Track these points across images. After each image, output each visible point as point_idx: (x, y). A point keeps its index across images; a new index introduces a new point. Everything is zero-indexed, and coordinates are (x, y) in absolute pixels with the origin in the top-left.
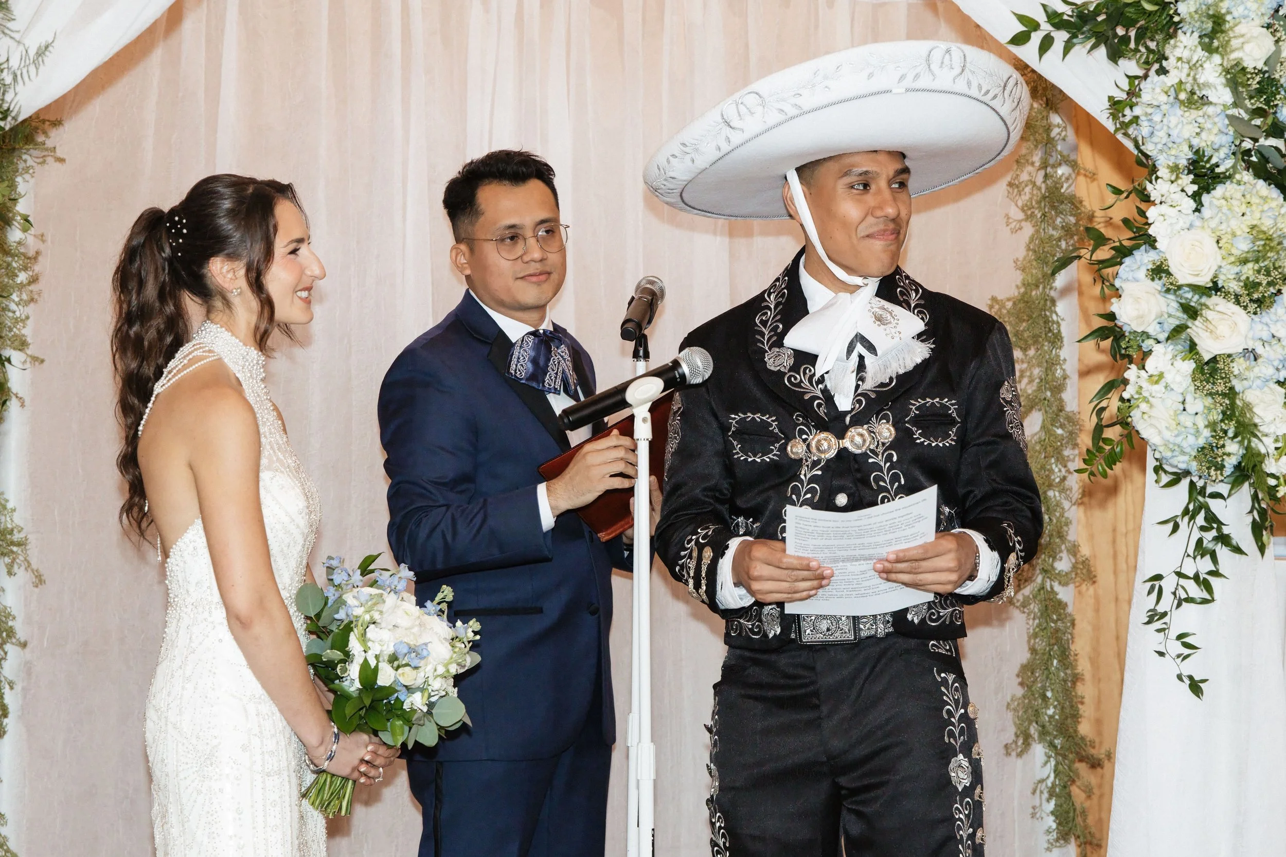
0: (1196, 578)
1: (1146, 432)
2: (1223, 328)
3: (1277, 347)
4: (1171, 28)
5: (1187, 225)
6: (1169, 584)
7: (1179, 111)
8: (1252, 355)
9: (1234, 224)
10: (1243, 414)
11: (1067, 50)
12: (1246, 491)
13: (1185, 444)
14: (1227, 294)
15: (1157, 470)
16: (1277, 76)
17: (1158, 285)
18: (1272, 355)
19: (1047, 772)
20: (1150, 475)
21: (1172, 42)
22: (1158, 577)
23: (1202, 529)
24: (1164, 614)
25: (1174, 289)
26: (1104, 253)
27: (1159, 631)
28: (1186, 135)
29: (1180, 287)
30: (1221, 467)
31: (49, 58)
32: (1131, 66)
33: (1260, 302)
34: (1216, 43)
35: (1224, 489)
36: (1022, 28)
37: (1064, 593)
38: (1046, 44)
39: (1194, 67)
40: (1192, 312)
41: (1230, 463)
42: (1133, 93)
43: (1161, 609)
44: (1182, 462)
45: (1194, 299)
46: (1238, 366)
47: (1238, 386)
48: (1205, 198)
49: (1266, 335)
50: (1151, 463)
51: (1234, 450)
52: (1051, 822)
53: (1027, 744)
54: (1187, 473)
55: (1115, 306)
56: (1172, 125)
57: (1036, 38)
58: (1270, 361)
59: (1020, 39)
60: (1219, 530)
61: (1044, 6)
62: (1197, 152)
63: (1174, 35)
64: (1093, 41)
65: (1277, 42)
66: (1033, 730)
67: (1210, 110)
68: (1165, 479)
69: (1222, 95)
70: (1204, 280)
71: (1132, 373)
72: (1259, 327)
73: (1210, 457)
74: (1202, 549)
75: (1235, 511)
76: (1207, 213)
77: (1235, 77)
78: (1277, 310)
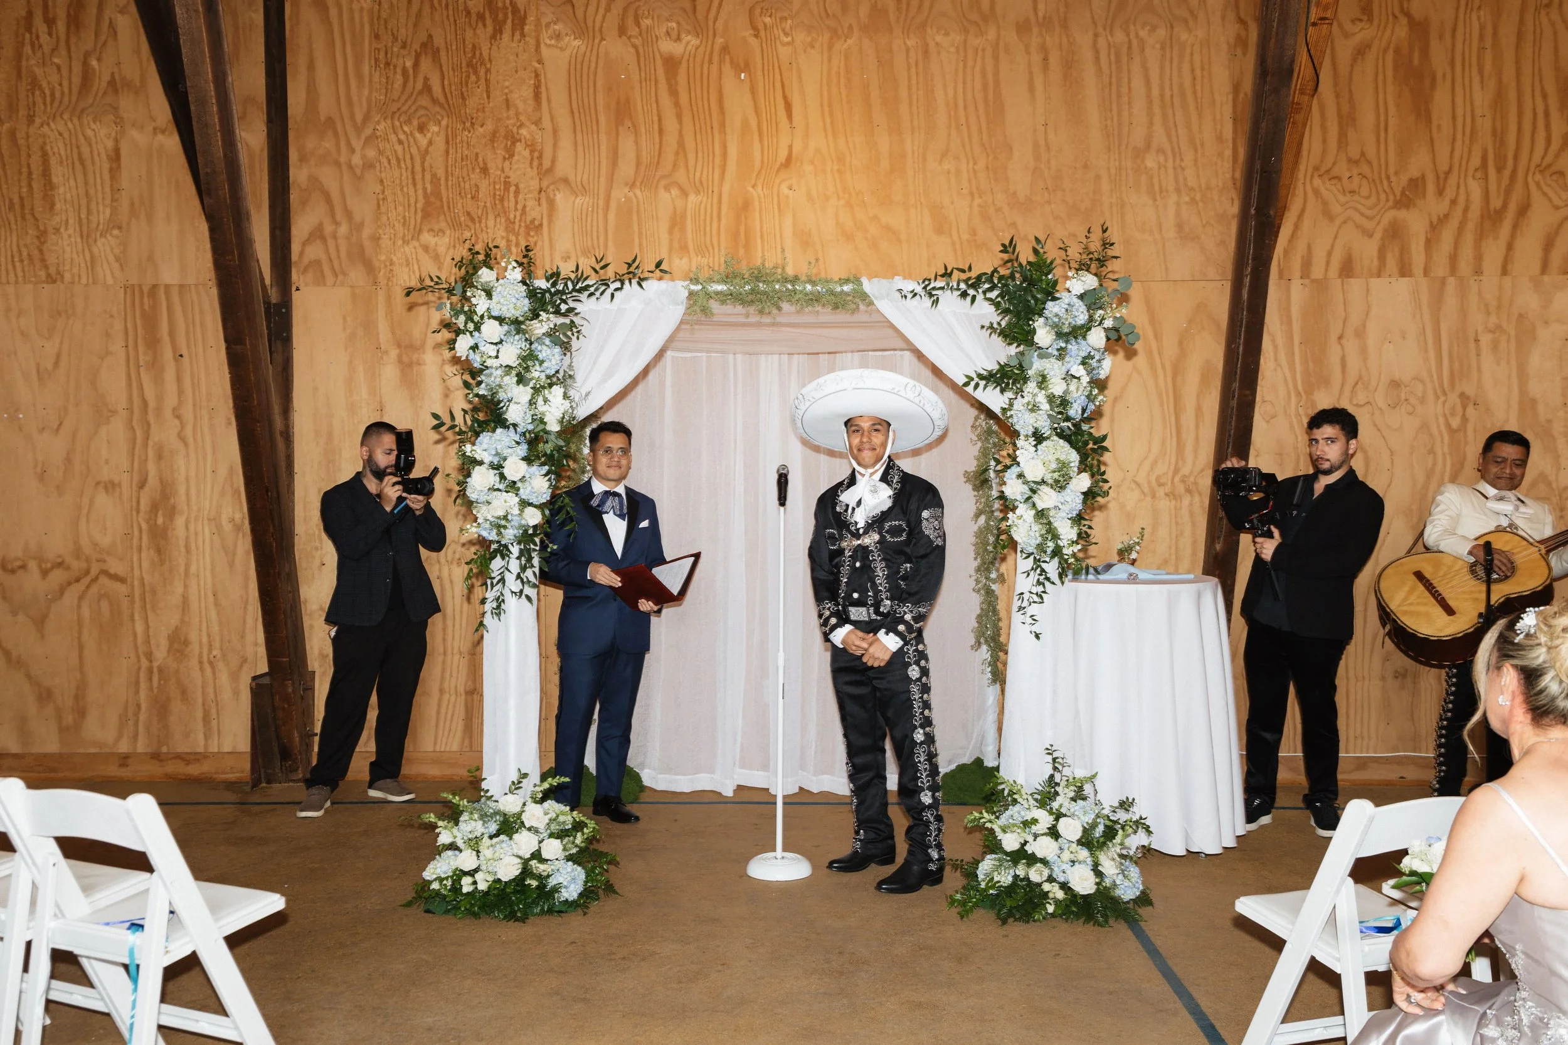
0: (1037, 593)
1: (1016, 537)
2: (1045, 498)
3: (1069, 504)
4: (1026, 380)
5: (1032, 457)
6: (1026, 596)
7: (1028, 413)
8: (1057, 508)
9: (1050, 457)
10: (1054, 531)
11: (985, 388)
12: (1056, 560)
13: (1032, 543)
14: (1048, 484)
15: (1022, 551)
17: (1020, 481)
18: (1067, 508)
19: (988, 656)
20: (1019, 554)
21: (1026, 385)
22: (1022, 594)
23: (1039, 574)
24: (1025, 608)
26: (999, 468)
27: (1023, 614)
28: (1031, 422)
29: (1029, 482)
30: (1045, 552)
31: (590, 397)
32: (1009, 394)
33: (1061, 487)
34: (1043, 385)
35: (1048, 559)
36: (967, 380)
37: (993, 587)
38: (977, 386)
39: (1035, 395)
40: (1034, 491)
41: (1049, 550)
42: (1011, 405)
43: (1023, 606)
44: (1031, 550)
45: (1034, 486)
46: (1052, 513)
47: (1052, 520)
48: (1039, 447)
49: (1064, 500)
50: (1019, 549)
51: (1051, 545)
52: (989, 676)
53: (980, 644)
54: (1033, 553)
55: (1004, 488)
56: (1026, 418)
57: (973, 384)
58: (1066, 510)
59: (966, 384)
60: (1045, 575)
61: (975, 372)
62: (1036, 429)
63: (1027, 382)
64: (995, 385)
65: (1067, 385)
66: (982, 640)
67: (1041, 412)
68: (1024, 556)
69: (1045, 406)
70: (1038, 479)
71: (1010, 515)
72: (1060, 496)
73: (1041, 548)
74: (1039, 583)
75: (1052, 568)
76: (1039, 452)
77: (1051, 399)
78: (1068, 491)
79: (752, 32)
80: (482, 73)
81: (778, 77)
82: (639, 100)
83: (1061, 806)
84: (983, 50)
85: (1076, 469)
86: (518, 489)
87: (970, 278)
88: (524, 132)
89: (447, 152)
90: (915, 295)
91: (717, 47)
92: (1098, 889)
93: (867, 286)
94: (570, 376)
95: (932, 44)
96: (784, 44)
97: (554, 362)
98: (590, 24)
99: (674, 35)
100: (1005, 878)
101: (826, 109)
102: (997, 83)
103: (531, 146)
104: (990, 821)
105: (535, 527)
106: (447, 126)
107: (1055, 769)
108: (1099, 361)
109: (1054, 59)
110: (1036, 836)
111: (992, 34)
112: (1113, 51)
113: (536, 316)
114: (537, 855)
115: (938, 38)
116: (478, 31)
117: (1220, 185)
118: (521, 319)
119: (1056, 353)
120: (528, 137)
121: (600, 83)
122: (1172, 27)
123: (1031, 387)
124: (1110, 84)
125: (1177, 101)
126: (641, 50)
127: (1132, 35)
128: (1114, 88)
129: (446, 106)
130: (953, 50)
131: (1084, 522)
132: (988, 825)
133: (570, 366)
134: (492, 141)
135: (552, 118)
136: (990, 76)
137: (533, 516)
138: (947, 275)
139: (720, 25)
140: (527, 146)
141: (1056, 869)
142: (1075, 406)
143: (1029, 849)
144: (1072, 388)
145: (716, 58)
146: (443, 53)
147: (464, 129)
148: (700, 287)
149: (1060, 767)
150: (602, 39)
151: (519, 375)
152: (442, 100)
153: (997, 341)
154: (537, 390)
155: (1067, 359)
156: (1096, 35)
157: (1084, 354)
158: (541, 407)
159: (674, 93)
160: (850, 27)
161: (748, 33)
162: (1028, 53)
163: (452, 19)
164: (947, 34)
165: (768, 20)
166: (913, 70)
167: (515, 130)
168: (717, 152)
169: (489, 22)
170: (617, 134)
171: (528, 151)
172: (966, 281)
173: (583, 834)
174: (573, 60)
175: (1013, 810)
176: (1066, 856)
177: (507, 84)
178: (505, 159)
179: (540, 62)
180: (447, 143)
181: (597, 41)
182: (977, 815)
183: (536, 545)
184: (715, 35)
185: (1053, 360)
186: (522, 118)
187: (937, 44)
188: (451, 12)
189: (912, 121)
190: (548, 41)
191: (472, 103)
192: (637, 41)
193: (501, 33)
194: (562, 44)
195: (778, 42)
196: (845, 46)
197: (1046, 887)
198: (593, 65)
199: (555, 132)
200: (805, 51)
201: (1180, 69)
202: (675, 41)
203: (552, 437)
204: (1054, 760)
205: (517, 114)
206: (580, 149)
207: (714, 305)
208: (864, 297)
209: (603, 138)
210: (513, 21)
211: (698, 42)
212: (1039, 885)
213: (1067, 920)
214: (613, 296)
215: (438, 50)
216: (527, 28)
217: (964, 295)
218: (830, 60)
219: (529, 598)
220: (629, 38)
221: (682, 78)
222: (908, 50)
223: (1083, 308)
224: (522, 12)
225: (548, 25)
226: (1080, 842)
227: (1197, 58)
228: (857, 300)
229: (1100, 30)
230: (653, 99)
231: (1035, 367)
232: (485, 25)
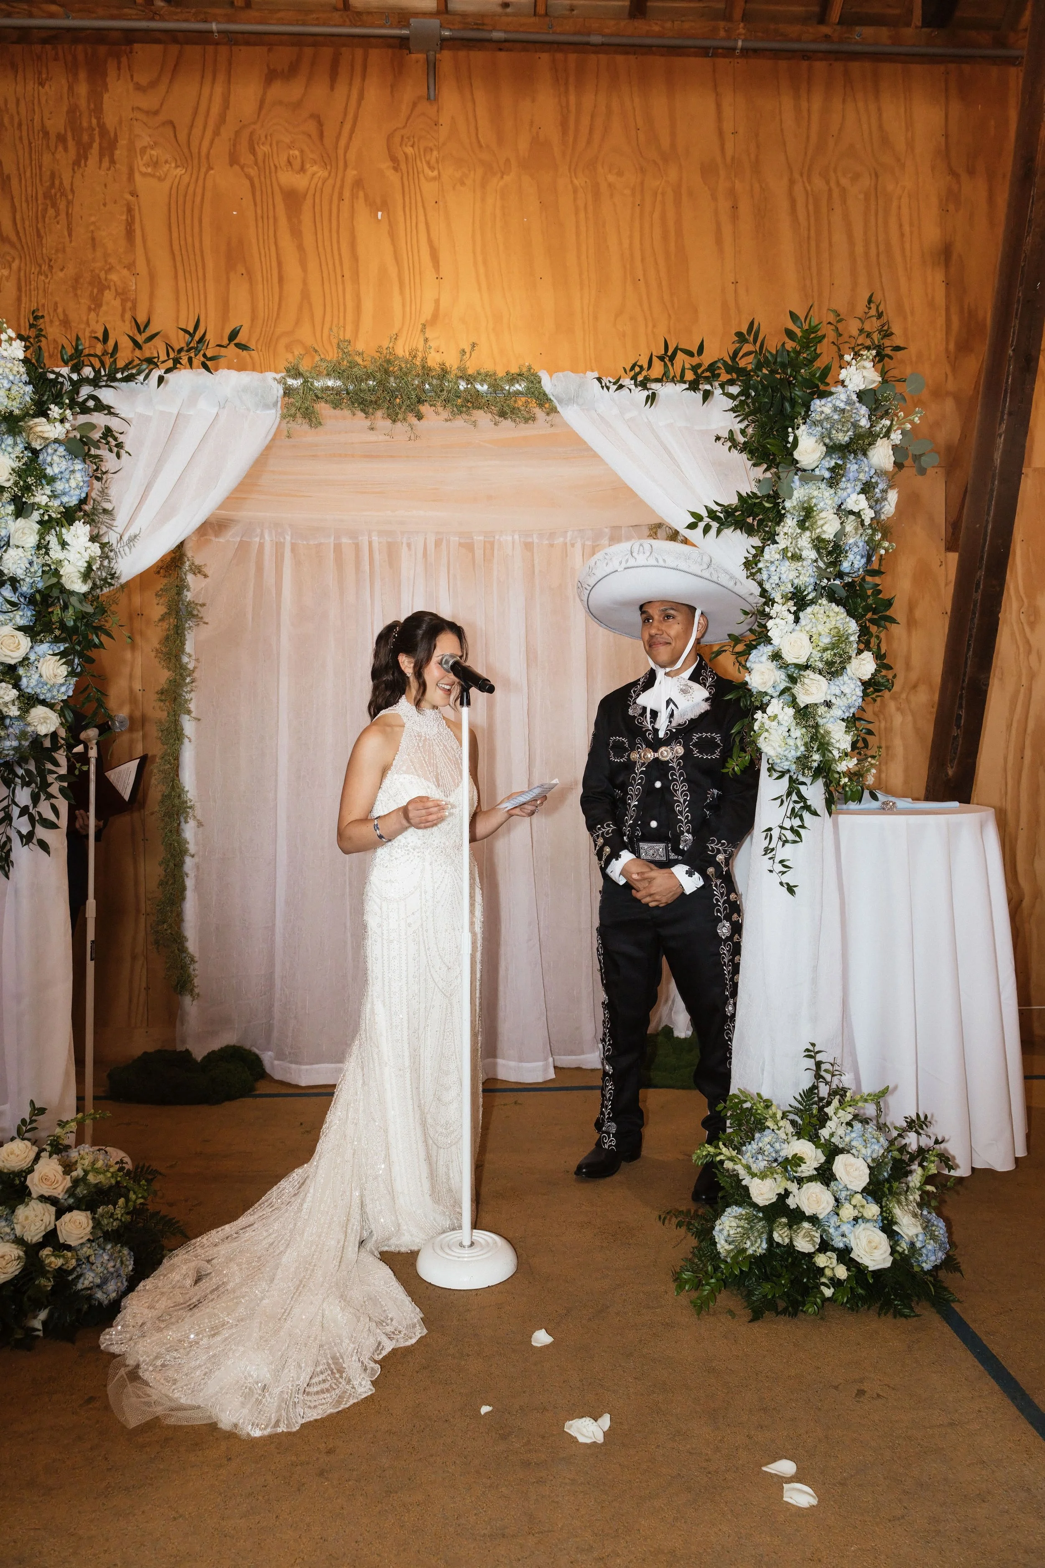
0: (792, 829)
1: (763, 748)
2: (813, 689)
3: (844, 699)
4: (780, 518)
5: (790, 630)
6: (775, 833)
7: (787, 563)
8: (828, 704)
9: (821, 628)
10: (823, 737)
11: (719, 532)
12: (820, 782)
13: (789, 756)
14: (814, 670)
15: (769, 770)
16: (841, 543)
17: (774, 665)
18: (841, 704)
20: (764, 773)
21: (782, 524)
22: (770, 829)
23: (795, 802)
24: (773, 850)
25: (785, 666)
26: (740, 648)
27: (770, 859)
28: (791, 578)
29: (788, 665)
30: (808, 768)
31: (138, 544)
32: (756, 541)
33: (835, 673)
34: (807, 524)
36: (694, 520)
38: (707, 529)
39: (795, 539)
40: (793, 680)
41: (815, 764)
42: (758, 555)
43: (771, 847)
44: (785, 765)
45: (796, 672)
46: (822, 710)
47: (821, 721)
48: (801, 615)
49: (838, 692)
50: (764, 767)
51: (816, 757)
54: (789, 771)
55: (747, 679)
56: (782, 572)
57: (701, 525)
58: (839, 707)
59: (692, 526)
60: (805, 802)
61: (706, 507)
62: (796, 588)
63: (781, 520)
64: (733, 528)
65: (841, 523)
67: (805, 563)
68: (776, 775)
69: (810, 554)
70: (802, 661)
71: (759, 715)
72: (833, 687)
73: (803, 761)
74: (794, 814)
75: (815, 793)
76: (803, 621)
77: (819, 544)
78: (845, 678)
79: (390, 164)
80: (62, 206)
81: (422, 218)
82: (254, 241)
83: (832, 1135)
84: (663, 194)
85: (855, 646)
86: (19, 678)
87: (699, 365)
88: (114, 277)
89: (19, 299)
90: (621, 387)
91: (349, 181)
92: (894, 1262)
93: (548, 384)
94: (105, 511)
95: (603, 187)
96: (428, 179)
97: (73, 483)
98: (195, 150)
99: (297, 164)
100: (757, 1247)
101: (480, 259)
102: (679, 234)
103: (123, 294)
104: (731, 1159)
105: (54, 735)
106: (19, 269)
107: (818, 1076)
108: (884, 491)
109: (745, 209)
110: (800, 1181)
111: (673, 174)
112: (811, 201)
113: (42, 412)
114: (51, 1238)
115: (611, 178)
116: (58, 156)
117: (933, 358)
118: (17, 412)
119: (827, 475)
120: (119, 283)
121: (206, 220)
122: (877, 176)
123: (790, 524)
124: (809, 238)
125: (883, 257)
126: (256, 181)
127: (833, 184)
128: (813, 243)
129: (18, 246)
130: (627, 192)
131: (861, 725)
132: (728, 1165)
133: (103, 492)
134: (75, 288)
135: (148, 261)
136: (671, 224)
137: (45, 720)
138: (667, 357)
139: (352, 155)
140: (117, 294)
141: (832, 1230)
142: (851, 556)
143: (791, 1202)
144: (849, 528)
145: (347, 194)
146: (14, 182)
147: (40, 273)
148: (300, 381)
149: (828, 1077)
150: (210, 168)
151: (16, 500)
152: (14, 238)
153: (741, 459)
154: (46, 525)
155: (842, 485)
156: (792, 182)
157: (863, 477)
158: (56, 552)
159: (296, 233)
160: (508, 160)
161: (386, 165)
162: (714, 198)
163: (26, 142)
164: (620, 174)
165: (409, 150)
166: (582, 215)
167: (102, 275)
168: (350, 305)
169: (71, 144)
170: (228, 281)
171: (118, 301)
172: (694, 369)
173: (128, 1200)
174: (174, 191)
175: (763, 1140)
176: (848, 1212)
177: (93, 219)
178: (90, 309)
179: (134, 194)
180: (19, 289)
181: (203, 170)
182: (711, 1150)
183: (57, 764)
184: (346, 166)
185: (823, 486)
186: (111, 260)
187: (610, 185)
188: (24, 134)
189: (580, 275)
190: (143, 169)
191: (50, 241)
192: (253, 172)
193: (86, 159)
194: (160, 173)
195: (421, 176)
196: (501, 183)
197: (821, 1260)
198: (198, 199)
199: (152, 277)
200: (454, 188)
201: (886, 223)
202: (298, 172)
203: (74, 600)
204: (818, 1064)
205: (106, 255)
206: (183, 298)
207: (323, 409)
208: (543, 399)
209: (211, 285)
210: (100, 145)
211: (326, 174)
212: (810, 1256)
213: (852, 1309)
214: (161, 380)
215: (9, 177)
216: (117, 152)
217: (694, 386)
218: (483, 200)
219: (43, 845)
220: (242, 168)
221: (306, 217)
222: (575, 191)
223: (864, 410)
224: (112, 135)
225: (144, 150)
226: (866, 1191)
227: (905, 211)
228: (533, 404)
229: (797, 176)
230: (272, 240)
231: (796, 494)
232: (66, 149)
